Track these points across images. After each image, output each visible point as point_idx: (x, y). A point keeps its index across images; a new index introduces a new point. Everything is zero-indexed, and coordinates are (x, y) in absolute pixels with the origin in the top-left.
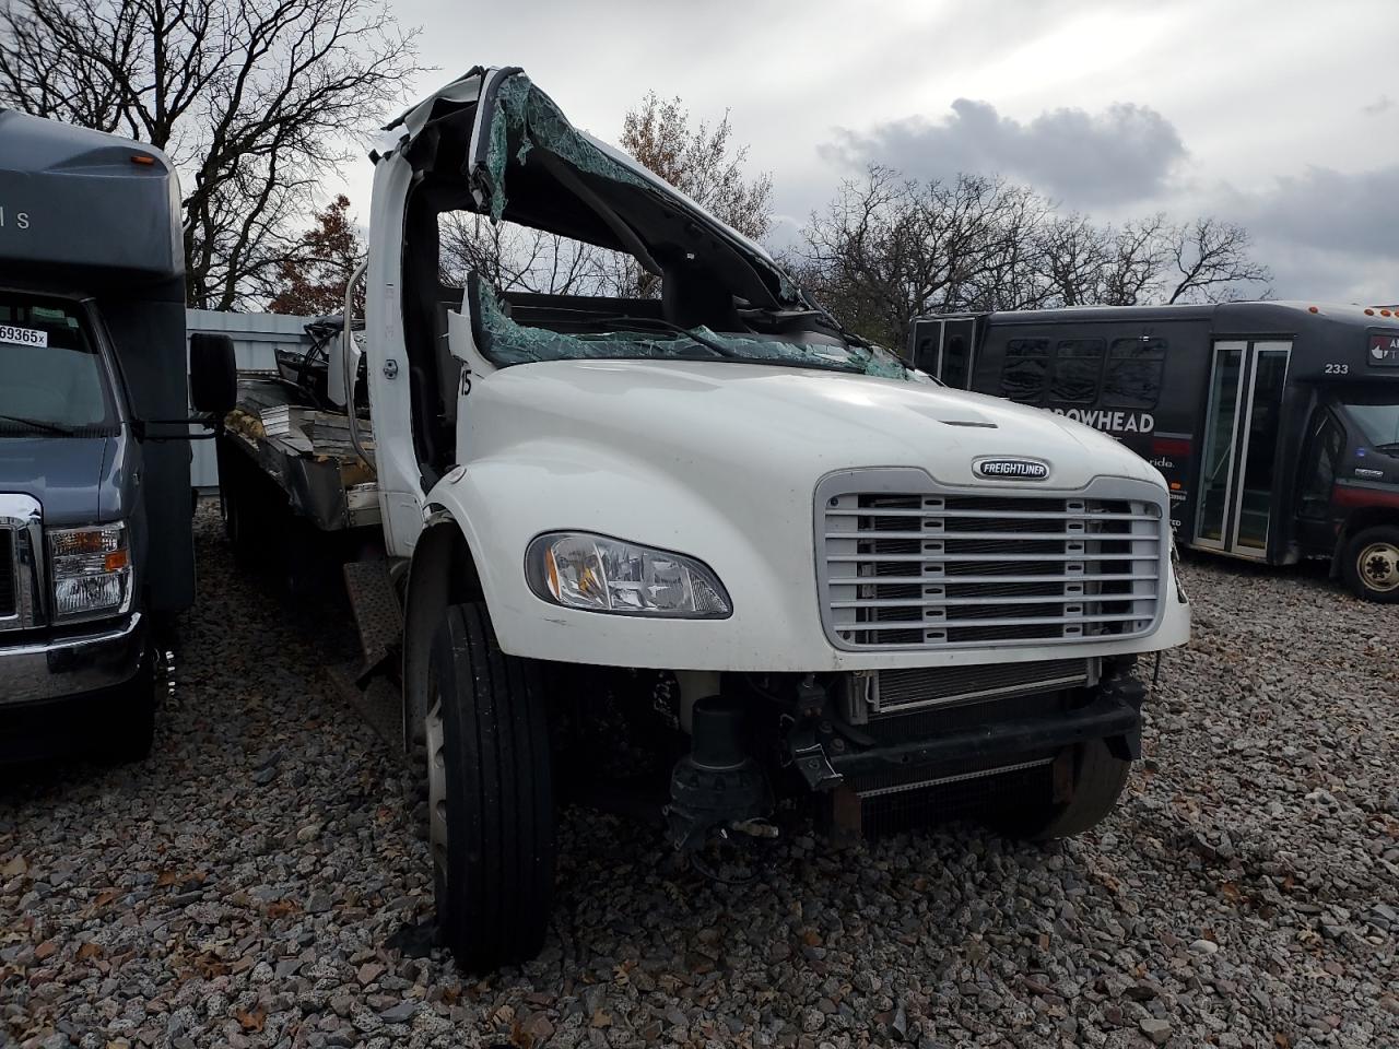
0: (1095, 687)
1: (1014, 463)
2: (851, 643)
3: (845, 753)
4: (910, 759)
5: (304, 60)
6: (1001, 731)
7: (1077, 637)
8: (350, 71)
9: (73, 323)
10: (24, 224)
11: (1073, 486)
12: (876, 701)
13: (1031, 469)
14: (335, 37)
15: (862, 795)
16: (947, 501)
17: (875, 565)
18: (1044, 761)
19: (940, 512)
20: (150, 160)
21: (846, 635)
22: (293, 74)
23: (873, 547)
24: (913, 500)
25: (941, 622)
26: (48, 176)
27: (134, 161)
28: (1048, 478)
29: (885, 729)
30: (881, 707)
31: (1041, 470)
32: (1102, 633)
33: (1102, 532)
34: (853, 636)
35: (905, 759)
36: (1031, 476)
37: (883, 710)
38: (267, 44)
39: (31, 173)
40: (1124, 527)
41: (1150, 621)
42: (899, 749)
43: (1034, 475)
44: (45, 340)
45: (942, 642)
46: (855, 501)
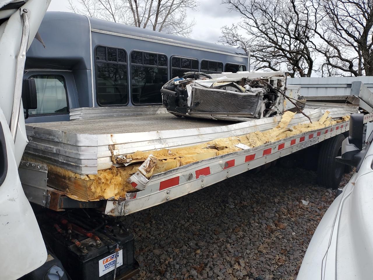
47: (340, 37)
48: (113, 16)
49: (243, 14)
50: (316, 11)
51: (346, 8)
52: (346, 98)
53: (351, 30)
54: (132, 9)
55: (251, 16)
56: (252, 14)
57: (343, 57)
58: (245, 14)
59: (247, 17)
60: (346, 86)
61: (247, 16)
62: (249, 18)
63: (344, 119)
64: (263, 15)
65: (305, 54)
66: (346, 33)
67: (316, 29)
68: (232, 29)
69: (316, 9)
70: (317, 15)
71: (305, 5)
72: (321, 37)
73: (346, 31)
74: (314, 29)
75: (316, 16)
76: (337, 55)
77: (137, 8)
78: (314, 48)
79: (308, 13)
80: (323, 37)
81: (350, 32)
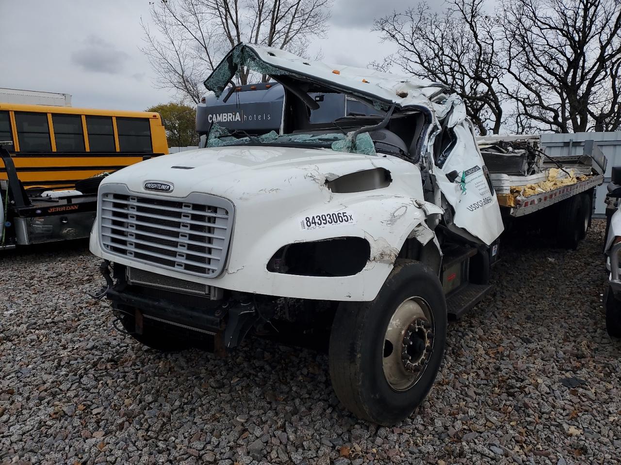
1: (157, 184)
2: (108, 250)
6: (163, 304)
7: (181, 269)
10: (269, 118)
11: (181, 196)
12: (129, 277)
13: (163, 187)
15: (144, 315)
16: (137, 199)
18: (213, 334)
19: (135, 203)
21: (108, 246)
28: (172, 191)
30: (131, 279)
31: (168, 187)
34: (110, 248)
36: (163, 190)
37: (132, 281)
39: (271, 102)
40: (213, 220)
41: (216, 270)
43: (164, 190)
45: (132, 257)
46: (112, 196)
47: (534, 74)
48: (206, 48)
49: (402, 45)
50: (511, 44)
51: (543, 34)
52: (578, 158)
53: (553, 65)
54: (230, 37)
55: (412, 48)
56: (413, 44)
57: (546, 104)
58: (405, 45)
59: (407, 50)
60: (562, 145)
61: (407, 48)
62: (410, 51)
63: (580, 179)
64: (426, 44)
65: (492, 100)
66: (546, 70)
67: (510, 67)
68: (384, 66)
69: (510, 42)
70: (512, 50)
71: (489, 32)
72: (516, 78)
73: (545, 67)
74: (508, 68)
75: (510, 51)
76: (538, 102)
77: (238, 36)
78: (506, 92)
79: (493, 44)
80: (519, 78)
81: (552, 69)
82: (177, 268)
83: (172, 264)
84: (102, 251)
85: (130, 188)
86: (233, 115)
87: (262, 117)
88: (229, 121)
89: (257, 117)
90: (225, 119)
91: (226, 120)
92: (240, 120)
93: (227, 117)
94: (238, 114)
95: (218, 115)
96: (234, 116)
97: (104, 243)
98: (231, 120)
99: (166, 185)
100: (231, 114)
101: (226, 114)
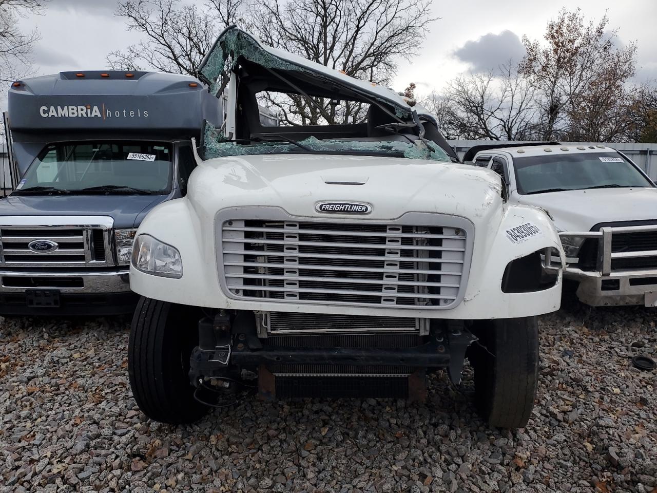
0: (425, 337)
1: (343, 204)
2: (240, 296)
3: (242, 351)
4: (281, 359)
5: (382, 26)
7: (393, 304)
8: (400, 28)
9: (166, 151)
10: (146, 115)
11: (390, 218)
12: (269, 327)
13: (356, 208)
14: (396, 13)
15: (277, 375)
16: (300, 225)
17: (266, 257)
19: (296, 230)
20: (195, 84)
21: (237, 291)
22: (377, 34)
23: (265, 248)
24: (280, 224)
25: (296, 289)
26: (155, 96)
27: (189, 86)
28: (371, 212)
29: (270, 343)
30: (272, 330)
31: (364, 208)
32: (426, 305)
33: (426, 245)
34: (241, 292)
35: (277, 359)
36: (355, 212)
37: (273, 332)
38: (365, 22)
39: (149, 96)
40: (438, 242)
41: (454, 300)
42: (275, 353)
43: (358, 211)
44: (154, 159)
46: (243, 223)
49: (153, 36)
82: (384, 304)
83: (377, 300)
84: (228, 299)
85: (289, 212)
86: (87, 109)
87: (136, 114)
88: (80, 116)
89: (128, 114)
90: (73, 113)
91: (75, 115)
92: (99, 116)
93: (77, 111)
94: (95, 108)
95: (59, 107)
96: (89, 111)
97: (230, 287)
98: (85, 115)
99: (359, 205)
100: (84, 108)
101: (75, 108)
